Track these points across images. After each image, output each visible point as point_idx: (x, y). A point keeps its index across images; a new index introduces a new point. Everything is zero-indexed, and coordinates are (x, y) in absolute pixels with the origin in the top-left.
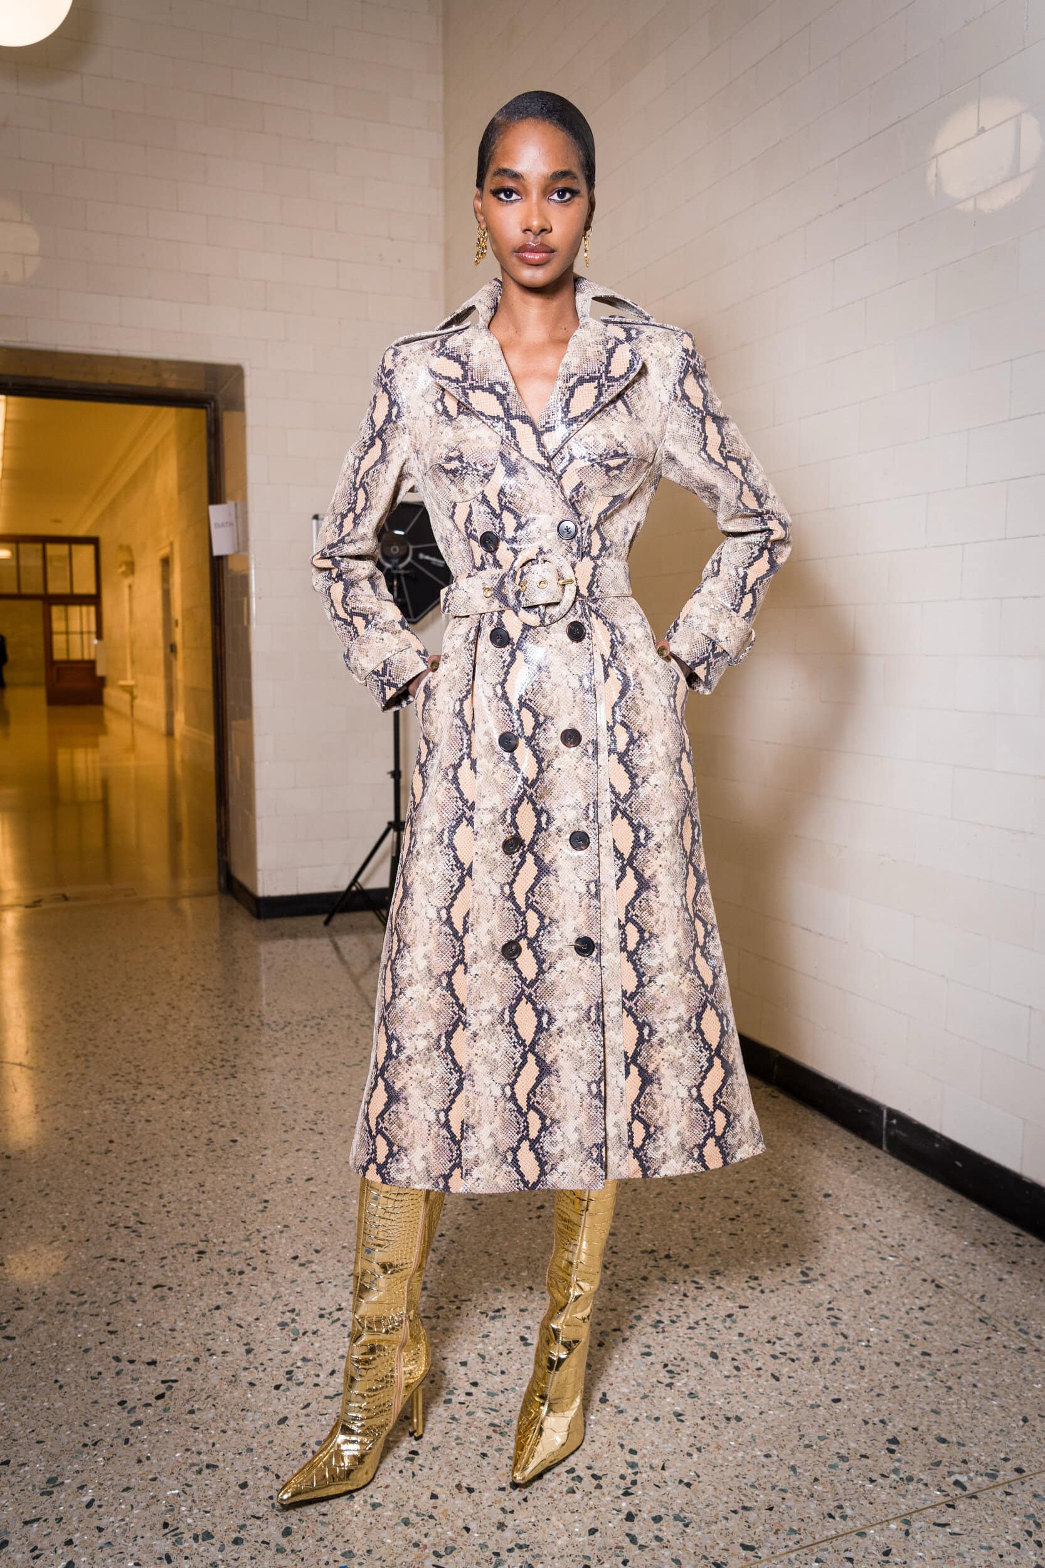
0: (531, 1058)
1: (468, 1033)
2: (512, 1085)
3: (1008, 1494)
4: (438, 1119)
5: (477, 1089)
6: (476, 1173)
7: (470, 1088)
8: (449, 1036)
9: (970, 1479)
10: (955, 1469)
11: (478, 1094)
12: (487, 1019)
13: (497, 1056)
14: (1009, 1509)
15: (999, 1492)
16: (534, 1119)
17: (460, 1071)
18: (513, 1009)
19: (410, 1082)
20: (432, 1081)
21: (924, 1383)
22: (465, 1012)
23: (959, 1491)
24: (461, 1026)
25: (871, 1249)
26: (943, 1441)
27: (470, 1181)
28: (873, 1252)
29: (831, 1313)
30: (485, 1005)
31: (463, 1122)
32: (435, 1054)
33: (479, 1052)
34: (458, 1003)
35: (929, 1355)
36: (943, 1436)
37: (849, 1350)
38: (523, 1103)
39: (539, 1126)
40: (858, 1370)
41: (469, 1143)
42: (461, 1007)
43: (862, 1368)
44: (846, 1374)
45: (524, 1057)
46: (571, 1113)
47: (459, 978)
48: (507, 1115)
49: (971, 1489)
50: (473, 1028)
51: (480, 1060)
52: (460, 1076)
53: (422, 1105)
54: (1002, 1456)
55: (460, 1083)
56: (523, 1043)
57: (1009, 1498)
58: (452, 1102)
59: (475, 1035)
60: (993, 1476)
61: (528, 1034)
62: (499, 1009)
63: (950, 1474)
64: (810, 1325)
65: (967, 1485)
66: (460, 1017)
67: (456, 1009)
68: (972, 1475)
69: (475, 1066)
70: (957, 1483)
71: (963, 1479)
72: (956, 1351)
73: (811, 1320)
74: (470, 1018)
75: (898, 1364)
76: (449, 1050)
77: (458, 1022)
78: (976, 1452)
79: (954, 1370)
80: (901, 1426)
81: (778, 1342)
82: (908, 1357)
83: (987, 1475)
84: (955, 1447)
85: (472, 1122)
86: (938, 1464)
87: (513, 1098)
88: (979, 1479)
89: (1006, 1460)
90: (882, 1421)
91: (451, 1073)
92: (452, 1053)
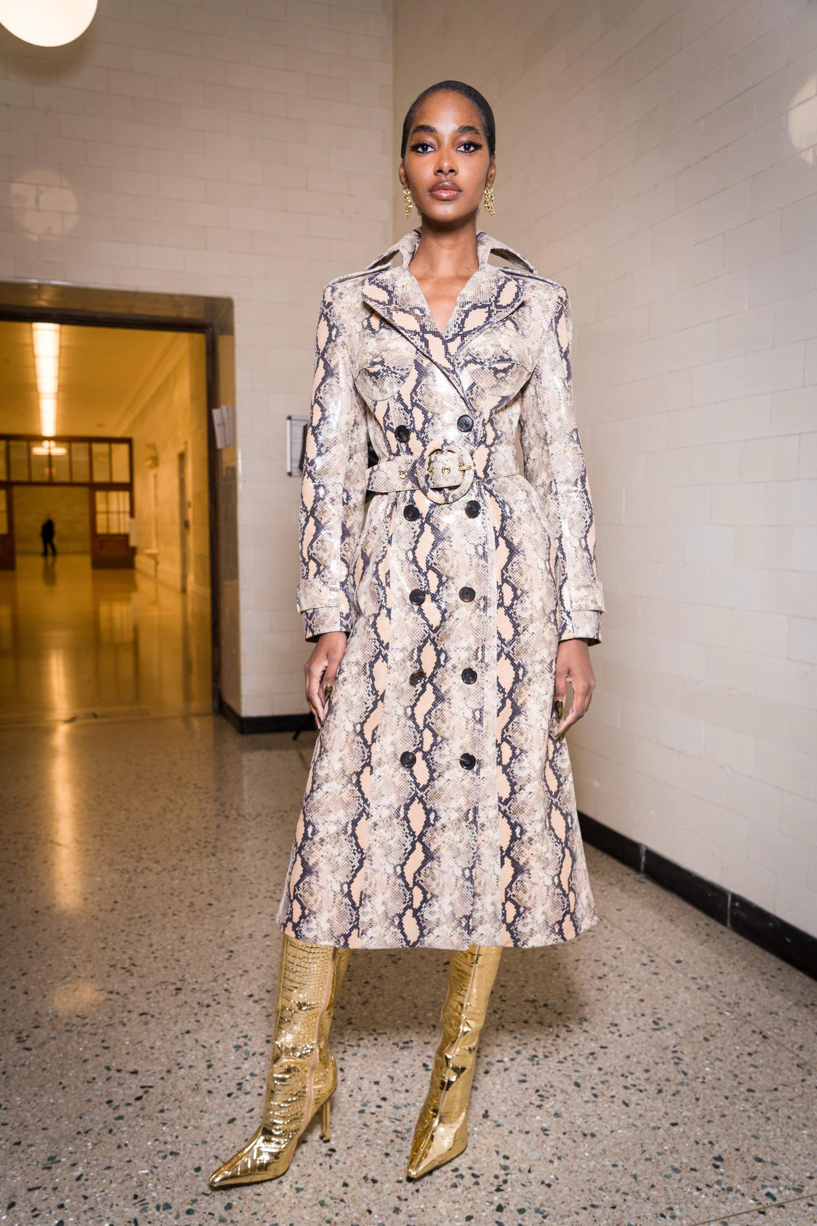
0: (419, 846)
1: (370, 822)
2: (402, 866)
3: (810, 1205)
4: (342, 891)
5: (374, 867)
6: (370, 933)
7: (369, 866)
8: (355, 823)
9: (780, 1192)
10: (768, 1183)
11: (375, 871)
12: (386, 813)
13: (392, 843)
14: (810, 1217)
15: (803, 1203)
16: (418, 894)
17: (361, 852)
18: (407, 807)
19: (321, 859)
20: (339, 859)
21: (747, 1114)
22: (368, 805)
23: (769, 1201)
24: (365, 816)
25: (712, 1005)
26: (760, 1160)
27: (365, 939)
28: (713, 1008)
29: (676, 1055)
30: (385, 801)
31: (361, 893)
32: (343, 837)
33: (378, 839)
34: (363, 797)
35: (753, 1091)
36: (760, 1156)
37: (688, 1085)
38: (410, 880)
39: (422, 899)
40: (694, 1101)
41: (365, 910)
42: (365, 801)
43: (697, 1099)
44: (683, 1104)
45: (413, 845)
46: (447, 891)
47: (365, 777)
48: (396, 888)
49: (780, 1200)
50: (373, 819)
51: (378, 845)
52: (362, 856)
53: (330, 878)
54: (808, 1174)
55: (361, 862)
56: (413, 835)
57: (811, 1209)
58: (354, 876)
59: (375, 825)
60: (799, 1190)
61: (418, 828)
62: (396, 807)
63: (764, 1187)
64: (657, 1064)
65: (777, 1196)
66: (364, 809)
67: (362, 801)
68: (781, 1188)
69: (374, 849)
70: (768, 1195)
71: (774, 1191)
72: (776, 1089)
73: (658, 1060)
74: (372, 810)
75: (727, 1098)
76: (354, 835)
77: (363, 813)
78: (786, 1170)
79: (773, 1104)
80: (726, 1147)
81: (630, 1076)
82: (736, 1093)
83: (794, 1189)
84: (769, 1166)
85: (369, 892)
86: (754, 1178)
87: (402, 876)
88: (788, 1192)
89: (811, 1178)
90: (711, 1143)
91: (354, 854)
92: (356, 838)
